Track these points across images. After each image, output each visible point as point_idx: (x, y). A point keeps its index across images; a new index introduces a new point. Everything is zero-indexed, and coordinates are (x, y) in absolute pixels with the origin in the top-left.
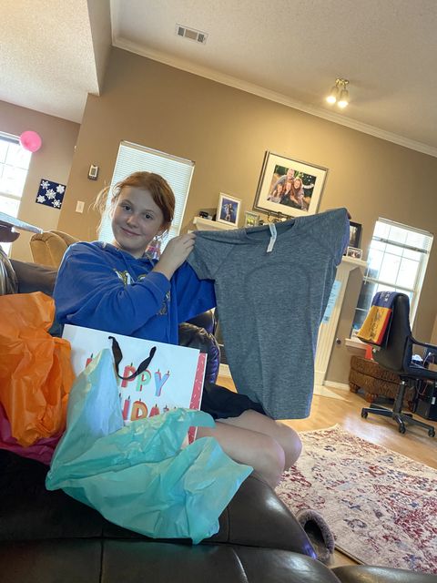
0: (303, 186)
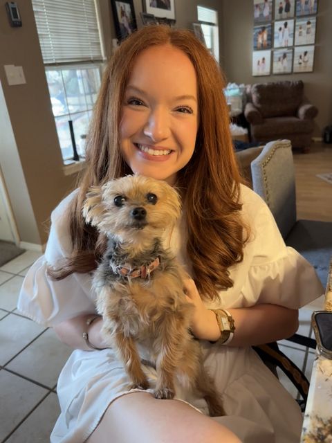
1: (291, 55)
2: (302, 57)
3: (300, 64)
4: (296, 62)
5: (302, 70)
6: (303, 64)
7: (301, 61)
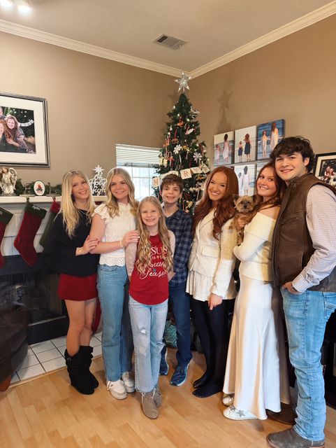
0: (19, 124)
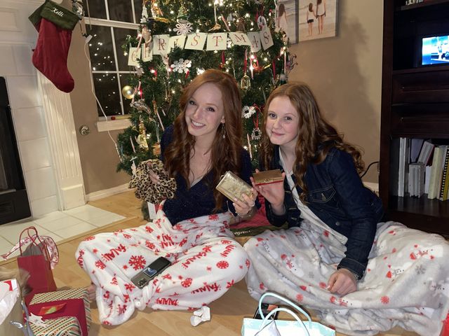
1: (293, 6)
2: (314, 8)
3: (310, 21)
4: (303, 19)
5: (315, 36)
6: (316, 22)
7: (312, 16)
